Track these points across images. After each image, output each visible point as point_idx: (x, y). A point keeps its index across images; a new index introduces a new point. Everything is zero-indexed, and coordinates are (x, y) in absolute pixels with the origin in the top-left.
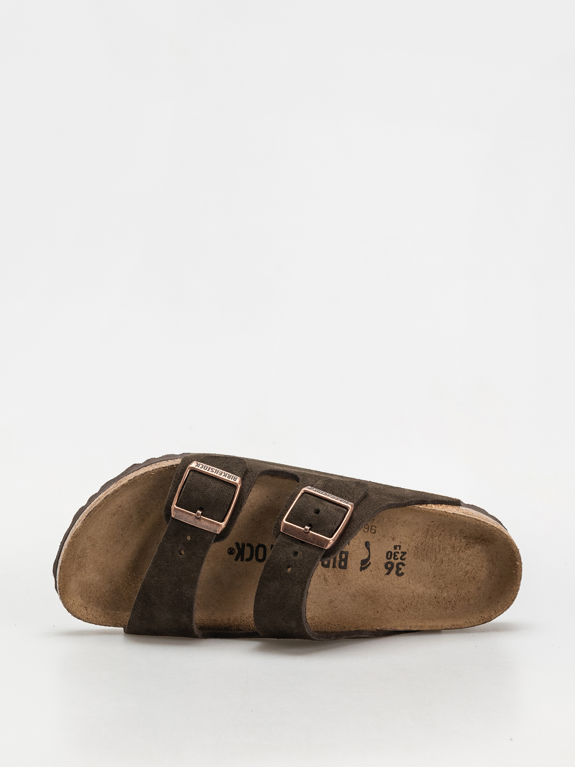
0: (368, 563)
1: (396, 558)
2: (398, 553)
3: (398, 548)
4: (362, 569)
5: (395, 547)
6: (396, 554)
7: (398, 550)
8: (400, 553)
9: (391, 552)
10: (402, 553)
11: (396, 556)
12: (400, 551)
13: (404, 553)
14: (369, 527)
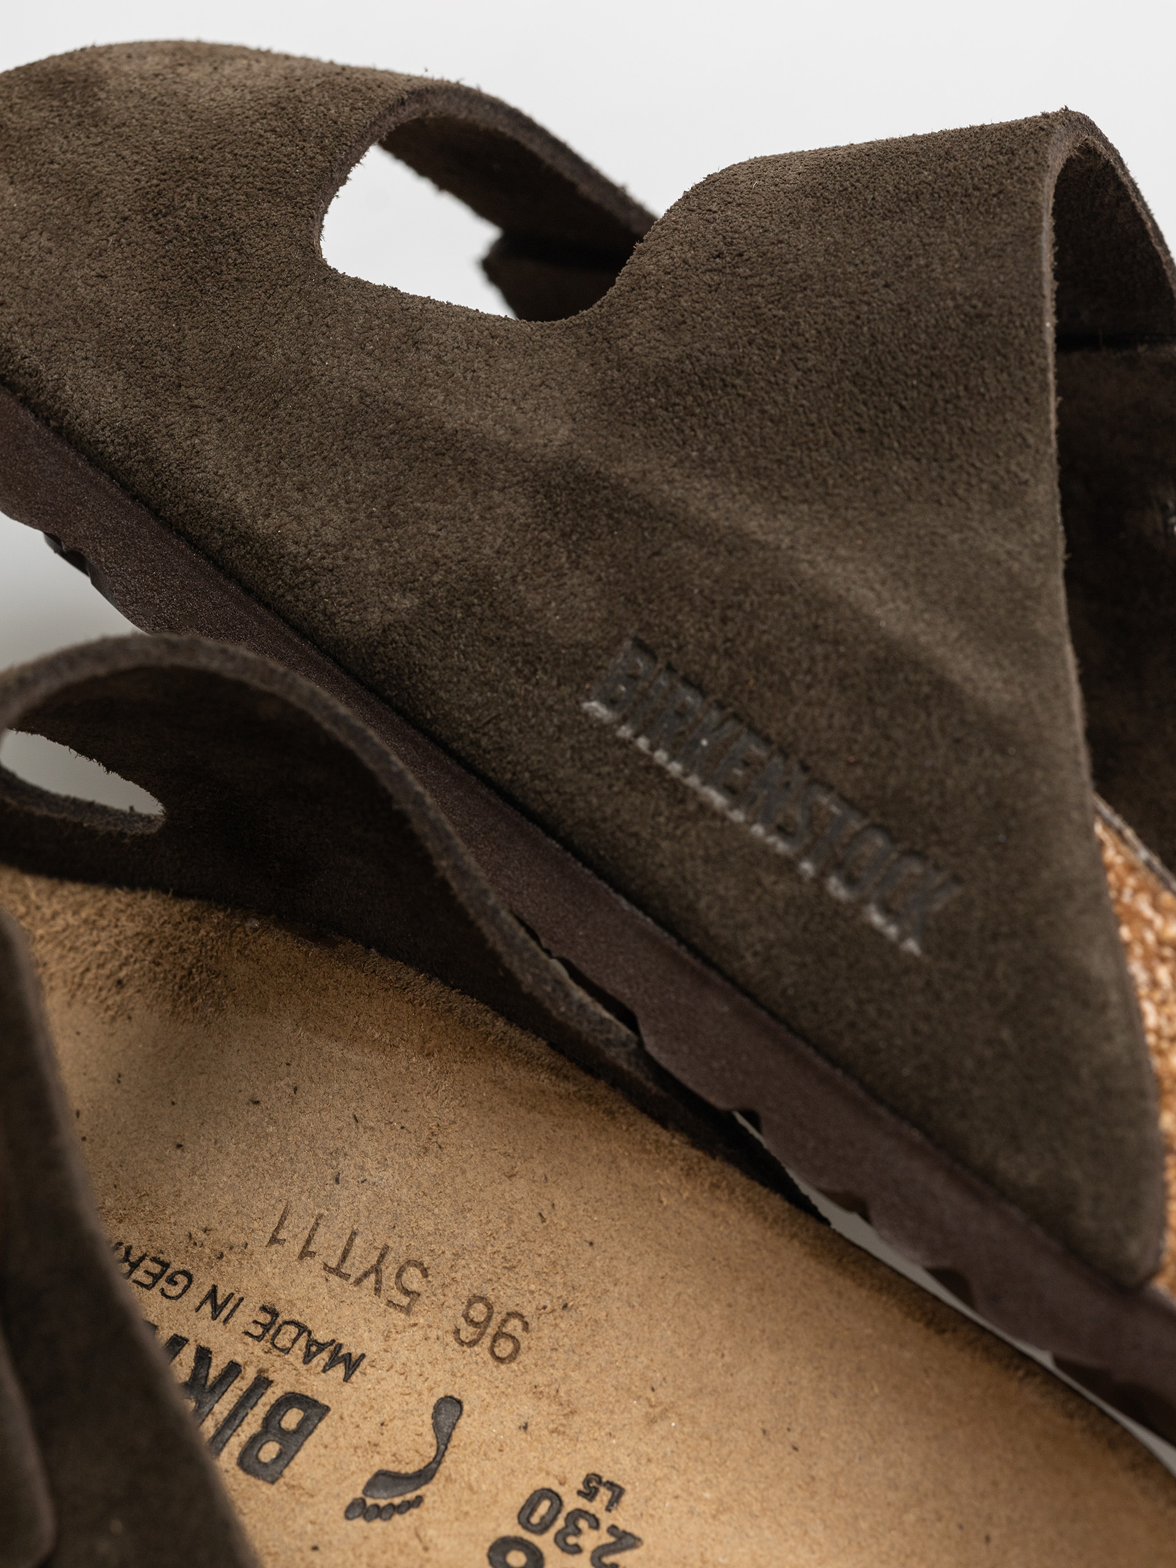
0: (410, 1496)
1: (571, 1540)
2: (595, 1524)
3: (604, 1495)
4: (358, 1509)
5: (591, 1487)
6: (583, 1524)
7: (596, 1507)
8: (604, 1526)
9: (556, 1499)
10: (613, 1529)
11: (578, 1532)
12: (606, 1520)
13: (624, 1540)
14: (489, 1318)
